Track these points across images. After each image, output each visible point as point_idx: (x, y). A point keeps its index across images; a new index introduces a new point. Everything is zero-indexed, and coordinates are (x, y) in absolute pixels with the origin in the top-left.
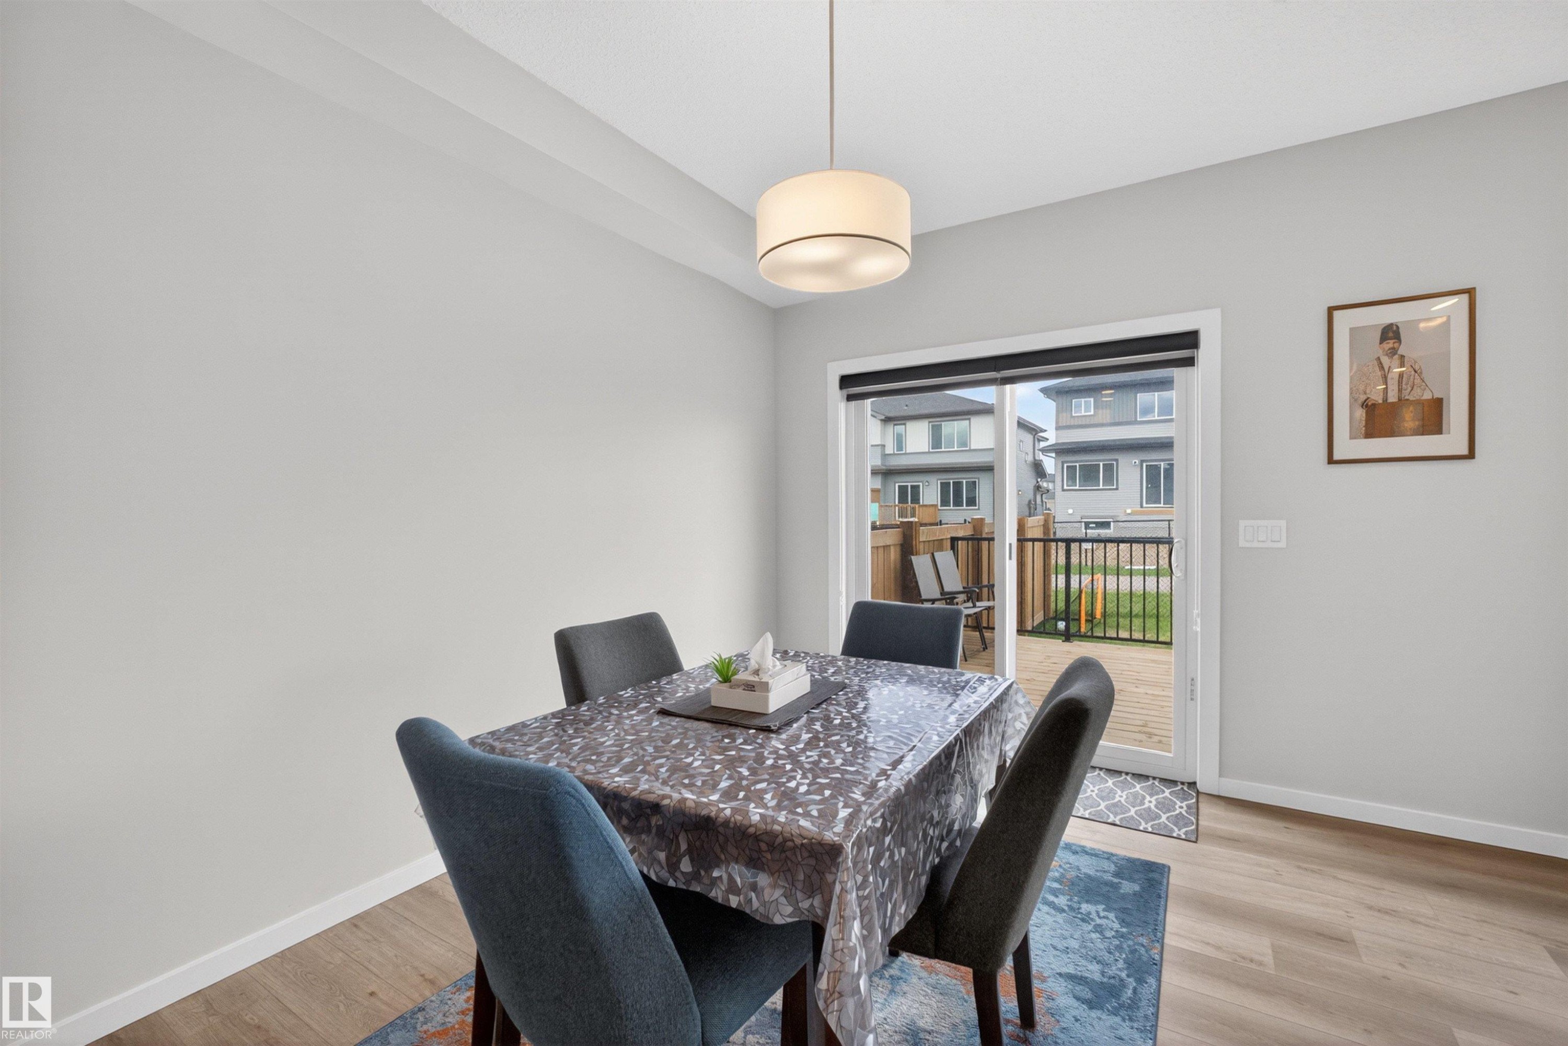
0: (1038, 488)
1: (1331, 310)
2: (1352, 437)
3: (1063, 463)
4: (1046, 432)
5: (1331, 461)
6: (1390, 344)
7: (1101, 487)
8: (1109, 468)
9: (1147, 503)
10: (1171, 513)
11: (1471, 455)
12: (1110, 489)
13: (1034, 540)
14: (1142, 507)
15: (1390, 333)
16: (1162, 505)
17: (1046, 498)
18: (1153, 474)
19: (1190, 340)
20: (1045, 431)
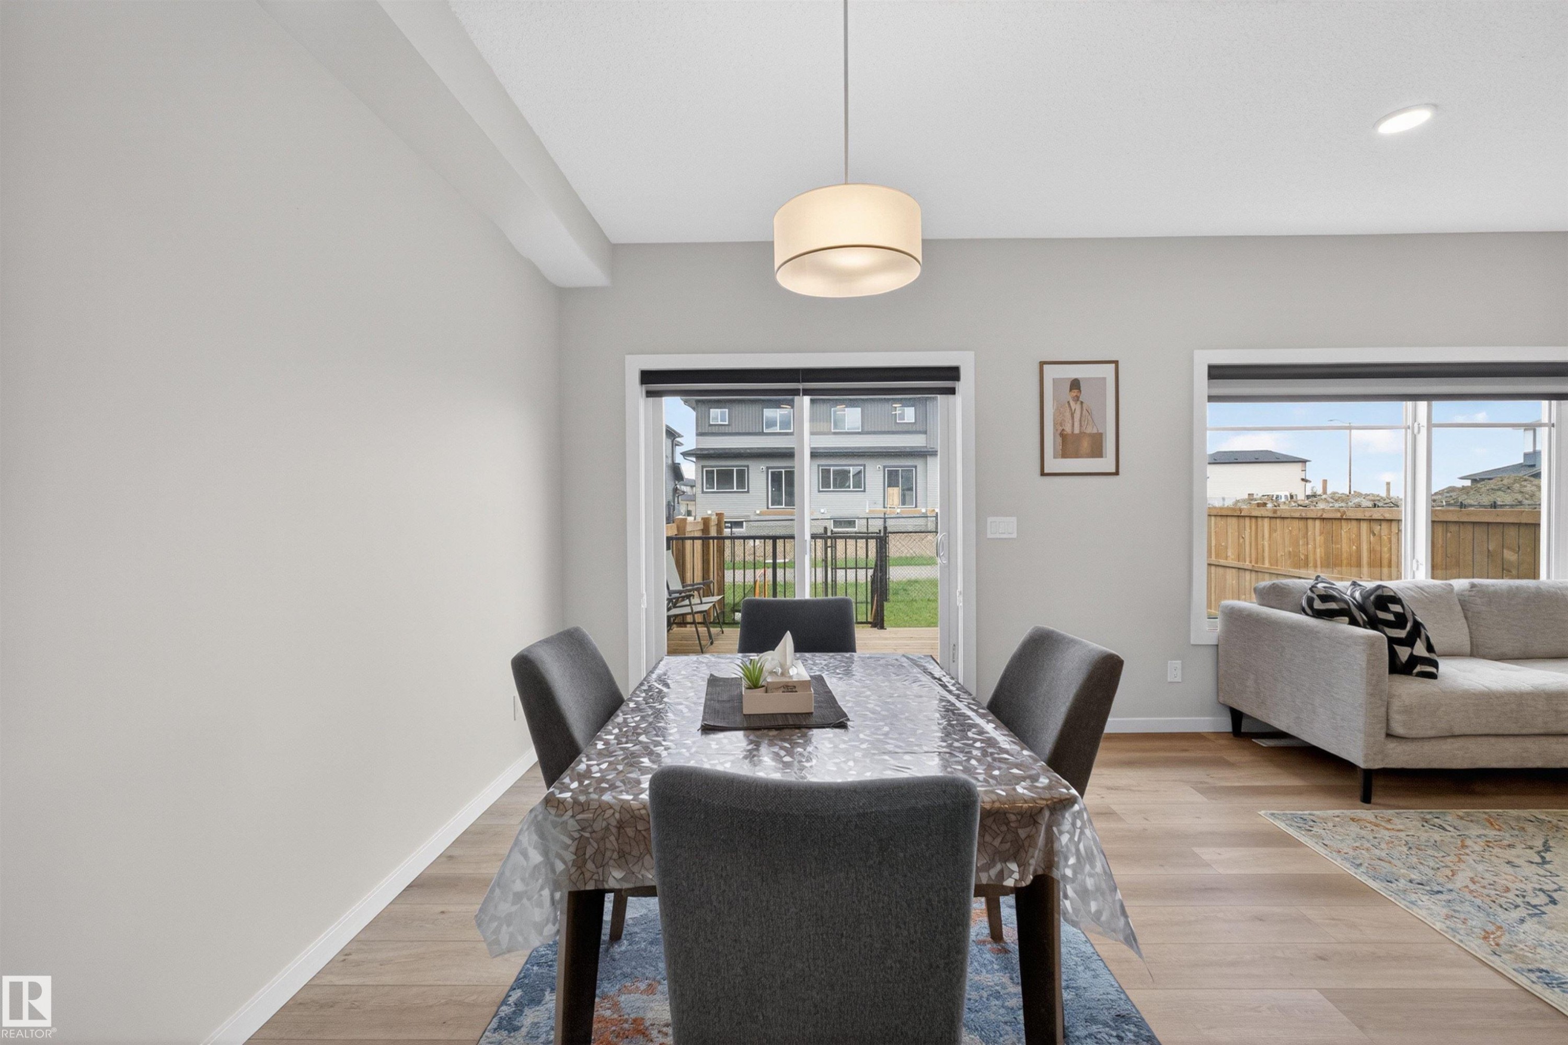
0: (675, 490)
1: (1042, 364)
2: (1055, 457)
3: (703, 467)
4: (682, 438)
5: (1043, 474)
6: (1075, 393)
7: (735, 489)
8: (741, 474)
9: (772, 505)
10: (792, 514)
11: (1117, 473)
12: (743, 492)
13: (693, 538)
14: (768, 508)
15: (1075, 385)
16: (783, 506)
17: (682, 500)
18: (776, 478)
19: (953, 373)
20: (682, 436)
